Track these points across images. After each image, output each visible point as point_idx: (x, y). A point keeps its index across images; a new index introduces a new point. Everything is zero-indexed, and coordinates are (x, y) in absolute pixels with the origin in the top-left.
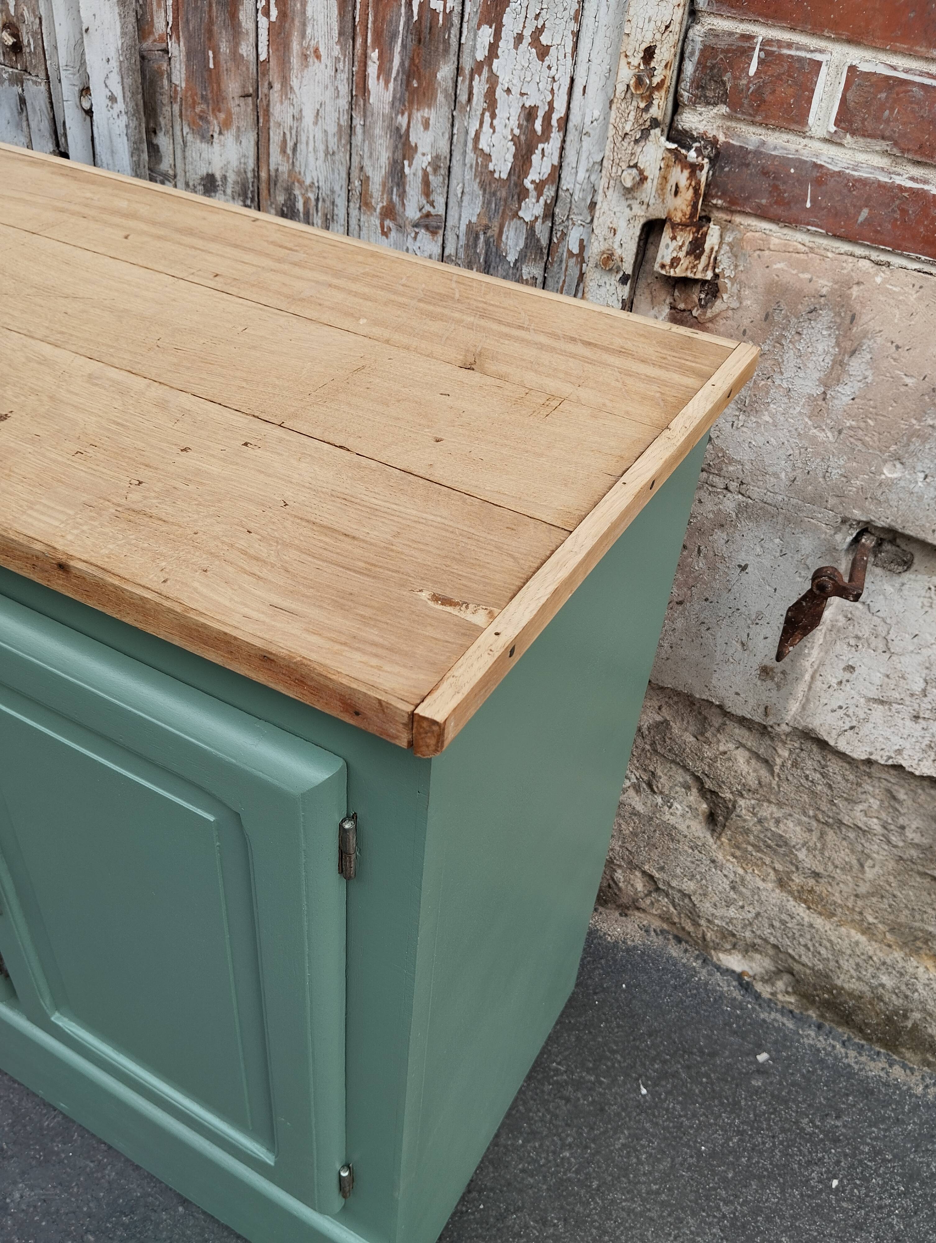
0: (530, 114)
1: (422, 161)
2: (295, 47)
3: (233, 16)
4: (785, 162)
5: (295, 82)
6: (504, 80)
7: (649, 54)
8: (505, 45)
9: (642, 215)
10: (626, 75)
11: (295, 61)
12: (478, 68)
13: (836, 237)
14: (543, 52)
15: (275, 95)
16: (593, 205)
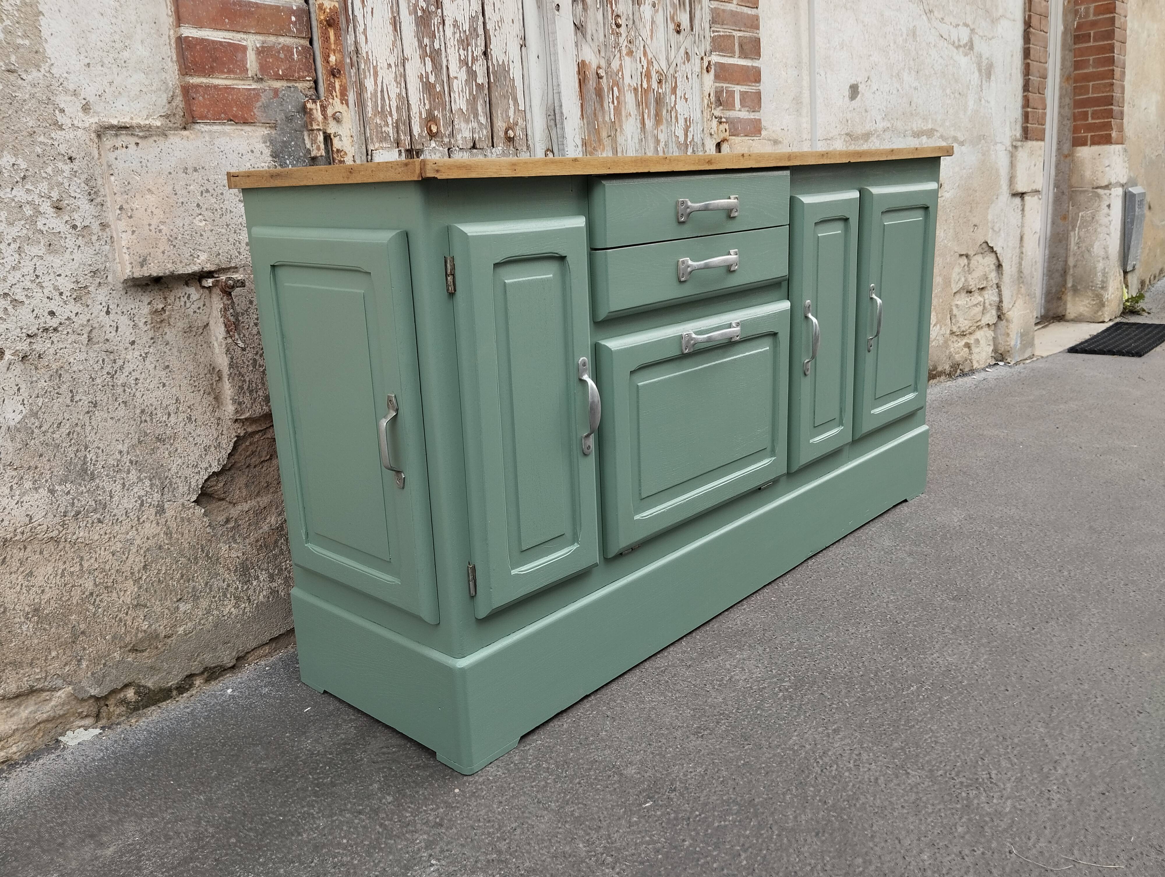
0: (686, 120)
1: (662, 144)
2: (623, 114)
3: (602, 106)
4: (734, 118)
5: (624, 127)
6: (679, 111)
7: (709, 95)
8: (678, 100)
9: (714, 142)
10: (706, 102)
11: (624, 119)
12: (672, 108)
13: (746, 136)
14: (686, 100)
15: (618, 134)
16: (703, 144)
